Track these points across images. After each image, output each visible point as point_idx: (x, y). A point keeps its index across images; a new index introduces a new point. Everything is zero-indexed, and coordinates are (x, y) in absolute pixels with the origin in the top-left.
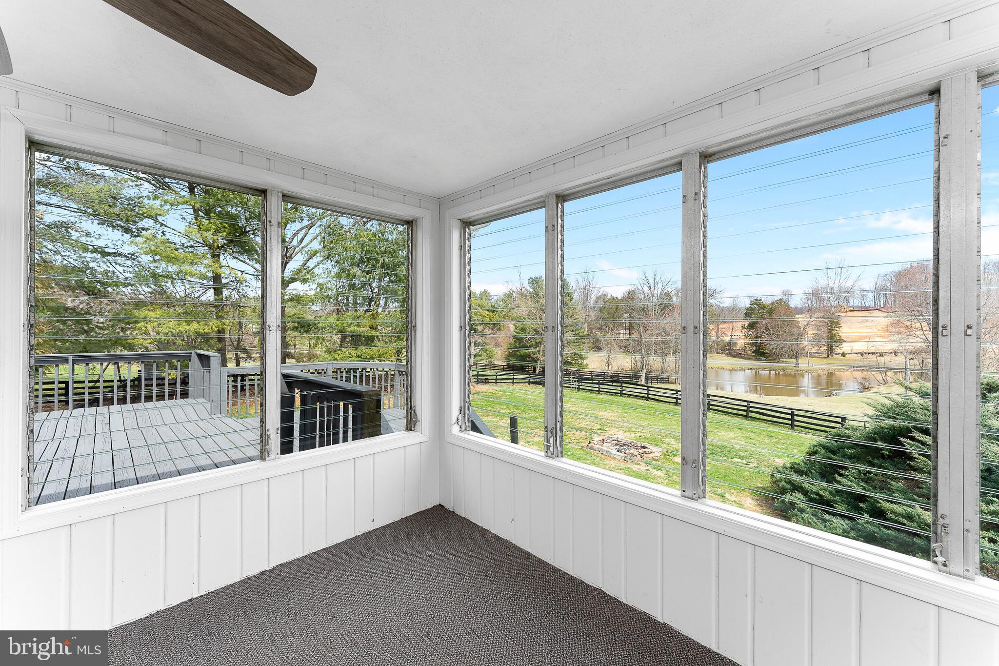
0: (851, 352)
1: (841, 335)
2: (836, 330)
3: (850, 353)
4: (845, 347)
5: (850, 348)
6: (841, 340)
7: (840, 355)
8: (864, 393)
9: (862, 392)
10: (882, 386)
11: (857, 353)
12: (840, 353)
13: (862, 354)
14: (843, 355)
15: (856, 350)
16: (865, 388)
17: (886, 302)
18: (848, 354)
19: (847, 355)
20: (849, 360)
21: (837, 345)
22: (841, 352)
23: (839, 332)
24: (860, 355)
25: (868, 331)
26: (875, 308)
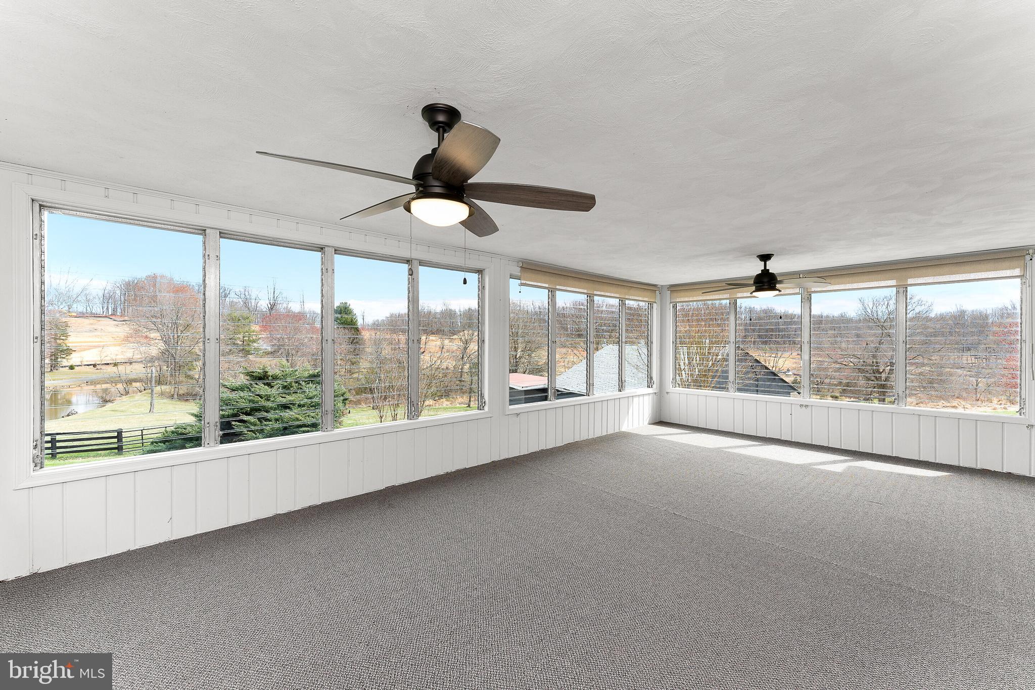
0: (81, 364)
1: (68, 345)
2: (62, 339)
3: (79, 366)
4: (74, 359)
5: (79, 360)
6: (68, 352)
7: (68, 368)
8: (106, 406)
9: (104, 406)
10: (124, 397)
11: (88, 365)
12: (67, 366)
13: (94, 366)
14: (72, 368)
15: (87, 361)
16: (106, 401)
17: (115, 310)
18: (77, 366)
19: (76, 368)
20: (79, 373)
21: (64, 356)
22: (69, 364)
23: (66, 341)
24: (92, 366)
25: (97, 340)
26: (104, 315)
